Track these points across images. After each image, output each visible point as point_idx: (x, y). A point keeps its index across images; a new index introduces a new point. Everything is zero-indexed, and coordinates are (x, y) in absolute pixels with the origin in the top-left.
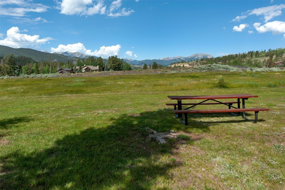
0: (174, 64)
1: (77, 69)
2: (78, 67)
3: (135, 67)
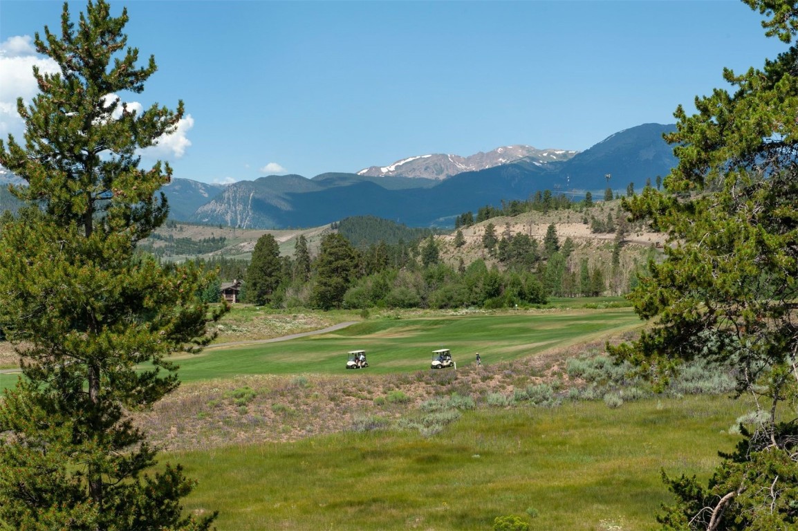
0: (480, 219)
3: (187, 241)
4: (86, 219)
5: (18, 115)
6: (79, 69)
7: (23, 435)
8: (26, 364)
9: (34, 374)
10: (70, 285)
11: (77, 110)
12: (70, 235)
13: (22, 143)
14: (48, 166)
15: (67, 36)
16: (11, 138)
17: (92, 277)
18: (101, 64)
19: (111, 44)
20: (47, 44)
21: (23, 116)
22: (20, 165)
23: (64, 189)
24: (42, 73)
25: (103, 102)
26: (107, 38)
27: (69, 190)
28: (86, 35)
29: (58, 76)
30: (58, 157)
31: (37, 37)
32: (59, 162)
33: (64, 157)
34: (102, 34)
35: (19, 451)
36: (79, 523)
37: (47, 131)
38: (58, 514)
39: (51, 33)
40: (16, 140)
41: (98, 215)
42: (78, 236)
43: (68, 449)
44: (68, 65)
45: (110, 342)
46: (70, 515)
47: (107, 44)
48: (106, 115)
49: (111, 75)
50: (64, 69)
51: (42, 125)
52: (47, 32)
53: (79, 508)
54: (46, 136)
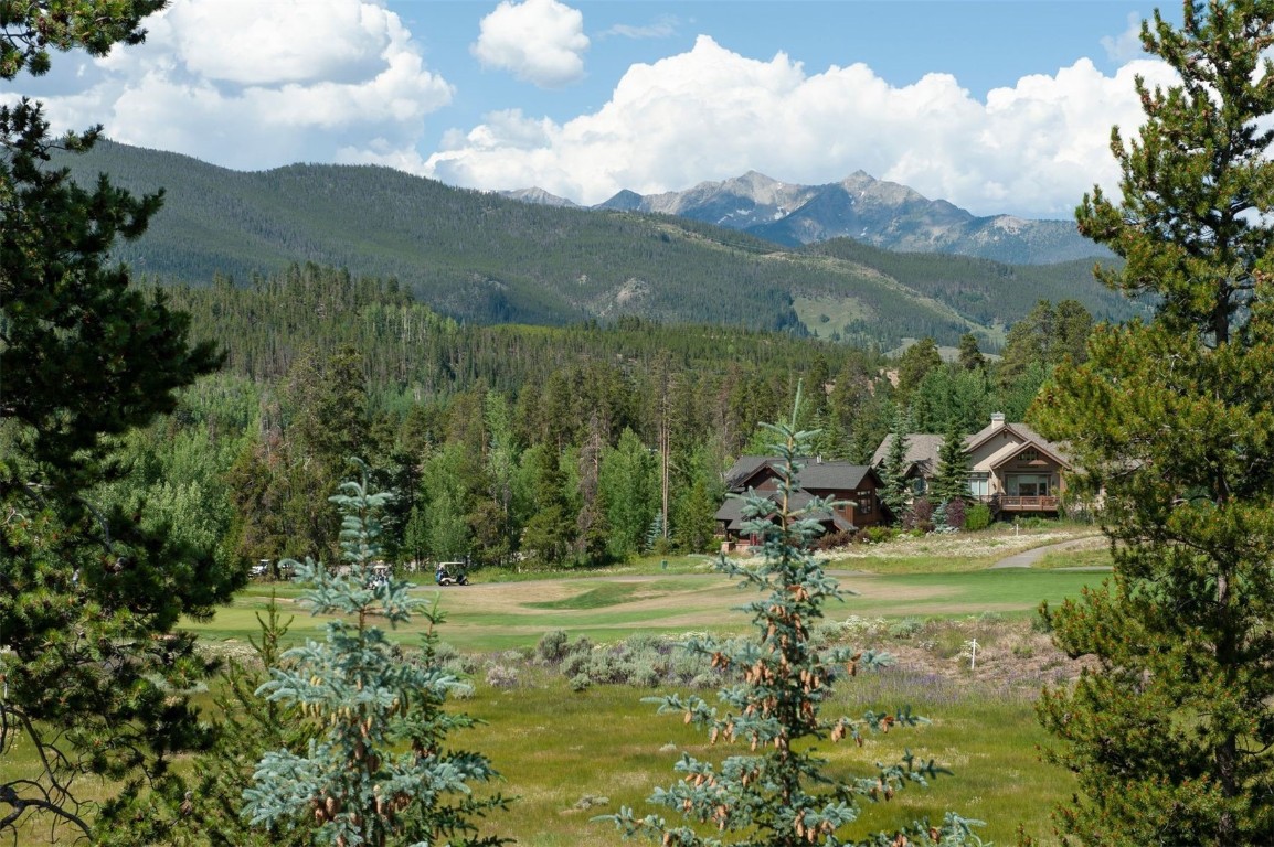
1: (915, 470)
2: (925, 448)
5: (1110, 153)
6: (1210, 78)
7: (1110, 663)
10: (1175, 427)
11: (1202, 144)
12: (1187, 348)
14: (1156, 236)
15: (1192, 25)
17: (1211, 417)
18: (1243, 69)
19: (1263, 34)
20: (1157, 37)
21: (1117, 155)
22: (1110, 235)
23: (1180, 273)
25: (1250, 131)
26: (1255, 25)
27: (1187, 275)
28: (1220, 21)
30: (1173, 221)
32: (1175, 228)
33: (1183, 219)
34: (1248, 20)
35: (1102, 687)
36: (1189, 808)
37: (1151, 179)
39: (1164, 19)
40: (1105, 195)
43: (1177, 690)
44: (1191, 72)
46: (1173, 796)
47: (1256, 35)
48: (1253, 151)
49: (1258, 87)
52: (1158, 18)
53: (1190, 787)
54: (1153, 186)
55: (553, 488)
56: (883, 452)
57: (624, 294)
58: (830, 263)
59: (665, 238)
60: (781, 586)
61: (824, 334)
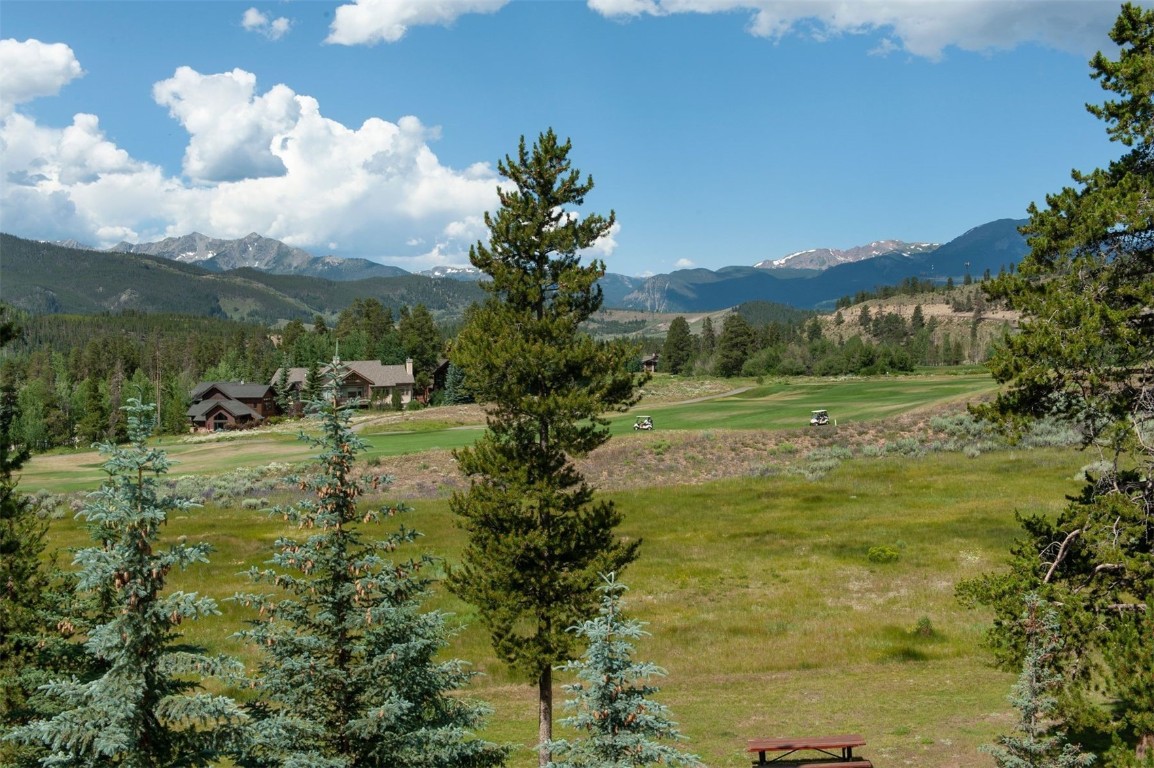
4: (538, 306)
5: (486, 225)
6: (533, 188)
7: (488, 476)
8: (491, 421)
9: (497, 428)
10: (525, 358)
11: (531, 220)
12: (526, 319)
13: (488, 247)
14: (508, 265)
15: (523, 162)
16: (480, 243)
17: (542, 352)
18: (550, 183)
19: (558, 167)
20: (507, 168)
21: (489, 226)
22: (487, 265)
23: (521, 283)
24: (503, 192)
25: (551, 213)
26: (554, 162)
27: (525, 284)
28: (538, 160)
29: (516, 193)
30: (516, 258)
31: (500, 163)
32: (517, 262)
33: (521, 257)
34: (551, 160)
35: (486, 489)
36: (532, 546)
37: (507, 237)
38: (516, 539)
39: (511, 159)
40: (483, 245)
41: (547, 304)
42: (532, 319)
43: (524, 487)
44: (523, 185)
45: (556, 403)
46: (525, 539)
47: (554, 167)
48: (553, 223)
49: (557, 192)
50: (521, 188)
51: (505, 234)
52: (508, 159)
53: (532, 534)
54: (507, 241)
55: (95, 402)
56: (276, 378)
57: (124, 297)
58: (239, 280)
59: (147, 267)
60: (334, 446)
61: (236, 317)
